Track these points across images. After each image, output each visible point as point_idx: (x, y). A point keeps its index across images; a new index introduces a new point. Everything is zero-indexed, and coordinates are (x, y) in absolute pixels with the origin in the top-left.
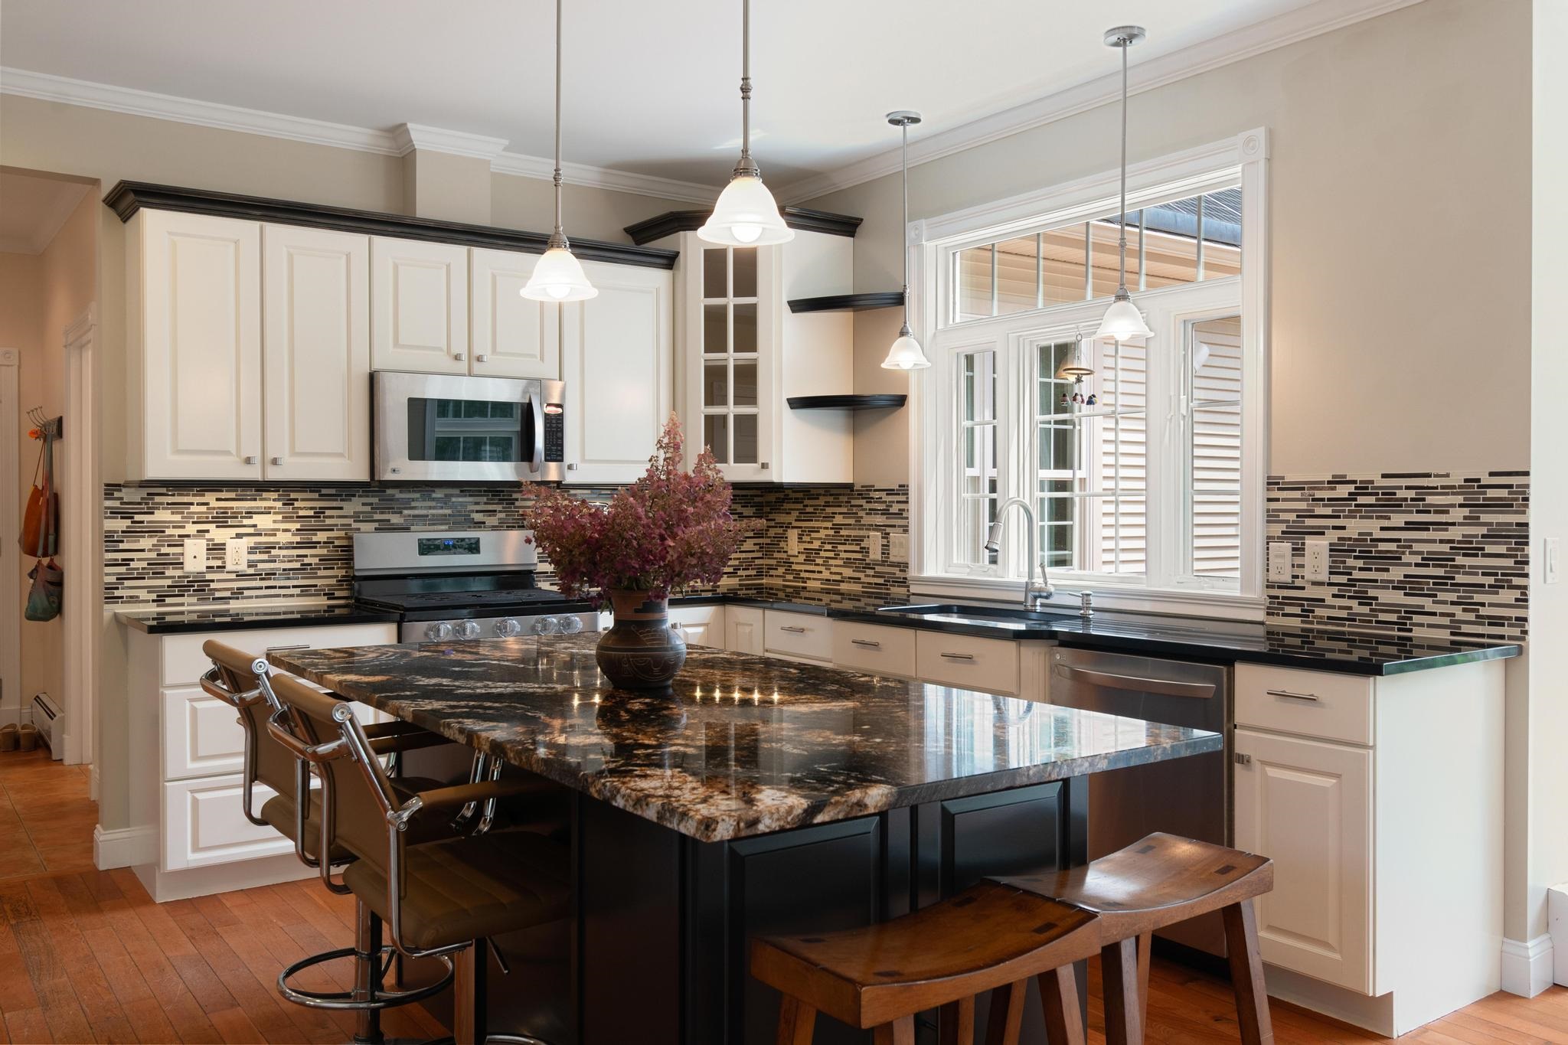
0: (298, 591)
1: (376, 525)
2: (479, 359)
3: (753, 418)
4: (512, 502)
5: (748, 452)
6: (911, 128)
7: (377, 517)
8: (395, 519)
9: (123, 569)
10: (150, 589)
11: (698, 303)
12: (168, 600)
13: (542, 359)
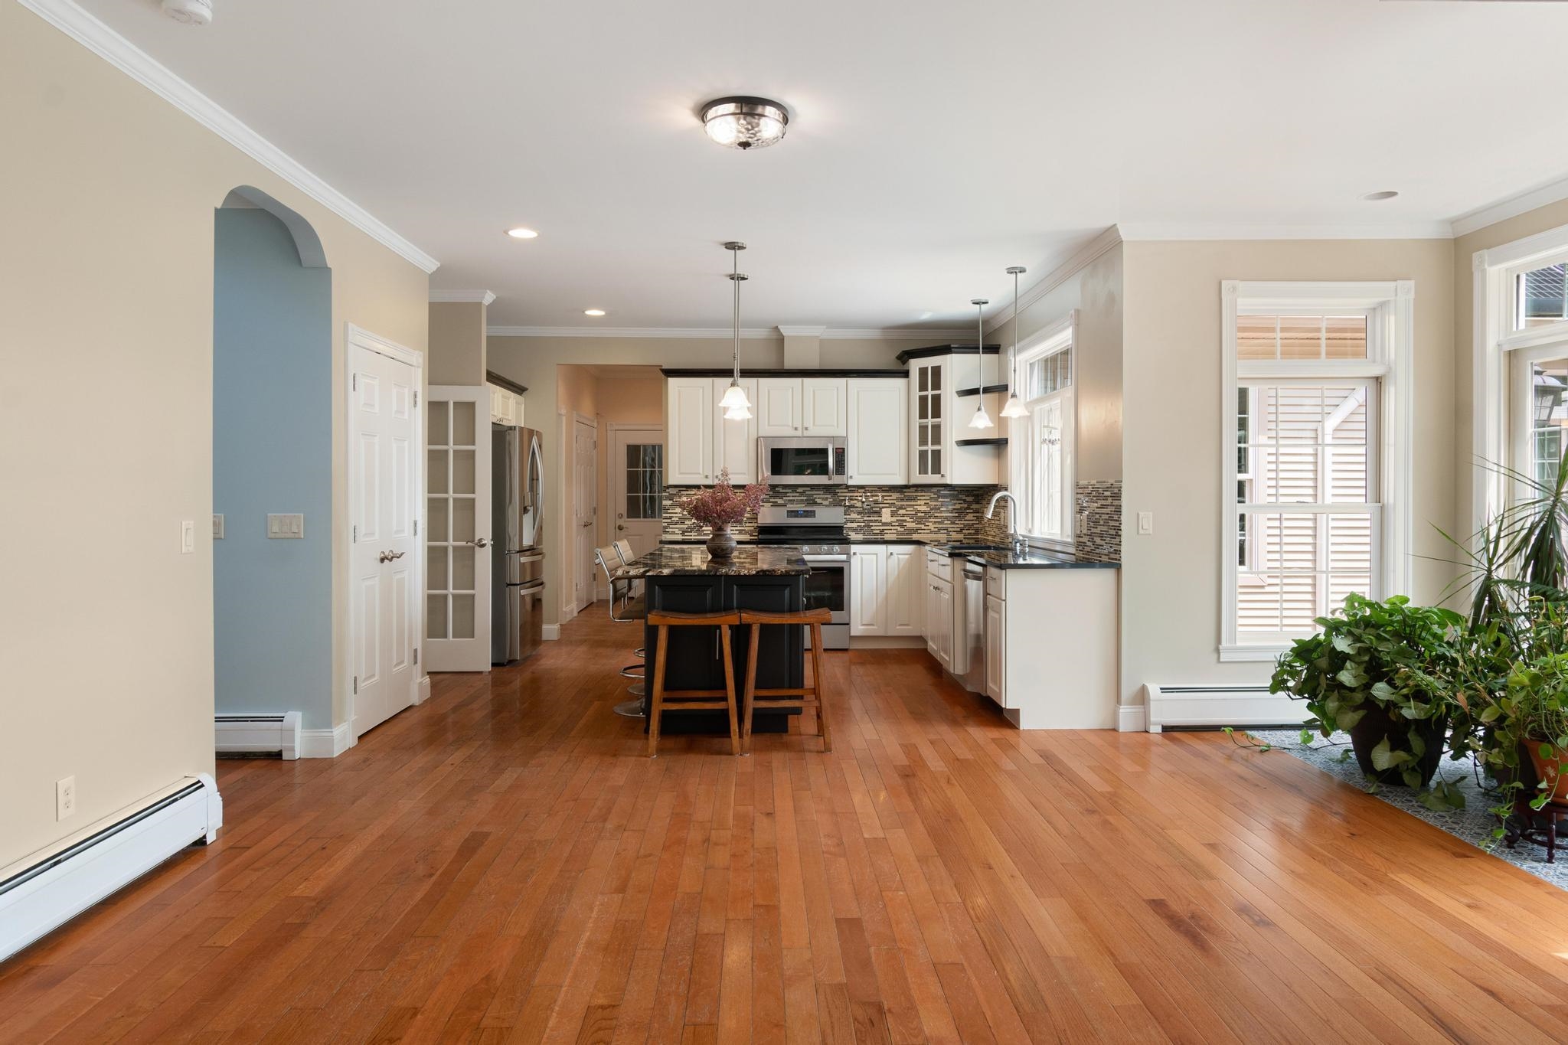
0: (737, 532)
1: (771, 504)
2: (806, 429)
3: (939, 451)
4: (836, 494)
5: (937, 469)
6: (983, 306)
7: (771, 500)
8: (780, 501)
9: (669, 521)
10: (680, 529)
11: (916, 394)
12: (686, 534)
13: (838, 427)
